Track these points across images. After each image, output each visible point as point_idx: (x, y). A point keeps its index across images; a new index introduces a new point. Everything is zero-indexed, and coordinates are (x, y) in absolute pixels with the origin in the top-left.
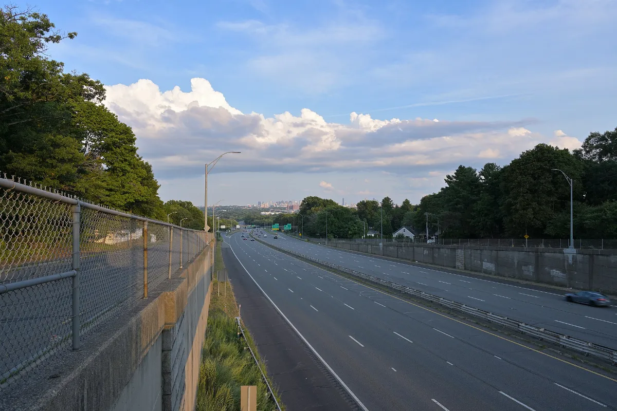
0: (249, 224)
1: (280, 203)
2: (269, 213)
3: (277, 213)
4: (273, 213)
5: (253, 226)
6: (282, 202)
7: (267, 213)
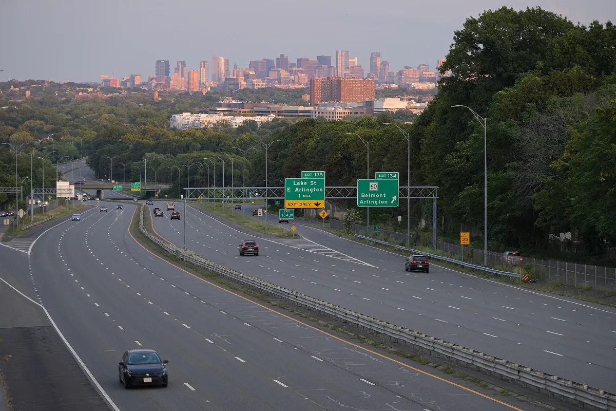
0: (118, 177)
1: (269, 65)
2: (215, 118)
3: (258, 119)
4: (238, 121)
5: (136, 187)
6: (283, 61)
7: (207, 119)
